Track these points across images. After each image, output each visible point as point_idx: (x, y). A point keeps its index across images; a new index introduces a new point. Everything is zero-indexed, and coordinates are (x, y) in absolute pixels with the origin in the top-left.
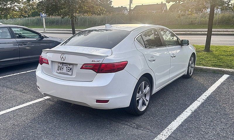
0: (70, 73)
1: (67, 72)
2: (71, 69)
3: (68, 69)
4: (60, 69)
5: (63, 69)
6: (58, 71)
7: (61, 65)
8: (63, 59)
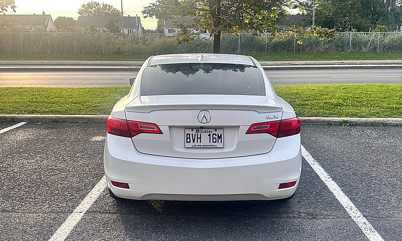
0: (219, 145)
1: (212, 143)
2: (220, 137)
3: (213, 138)
4: (194, 141)
5: (200, 138)
6: (188, 145)
7: (194, 132)
8: (204, 121)
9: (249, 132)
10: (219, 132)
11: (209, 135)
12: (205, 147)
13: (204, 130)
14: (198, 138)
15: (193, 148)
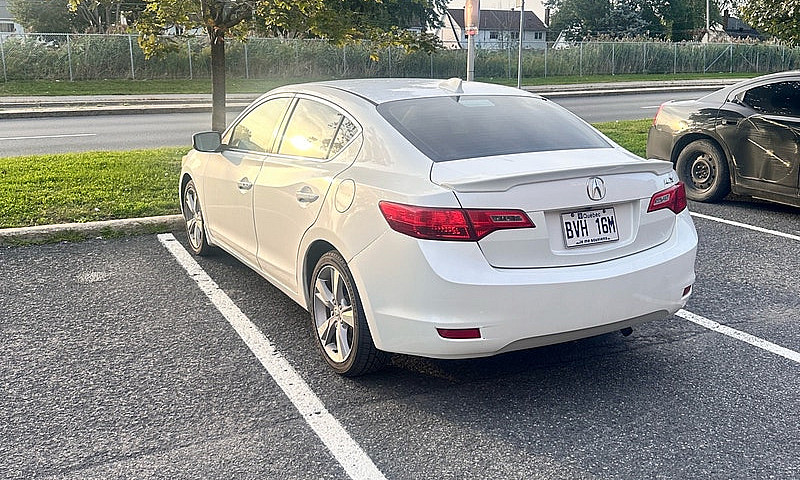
0: (611, 236)
1: (603, 235)
2: (611, 222)
3: (603, 226)
4: (577, 233)
5: (586, 227)
6: (570, 242)
7: (576, 218)
8: (597, 196)
9: (652, 208)
10: (609, 214)
11: (597, 221)
12: (595, 243)
13: (588, 213)
14: (583, 228)
15: (578, 246)
